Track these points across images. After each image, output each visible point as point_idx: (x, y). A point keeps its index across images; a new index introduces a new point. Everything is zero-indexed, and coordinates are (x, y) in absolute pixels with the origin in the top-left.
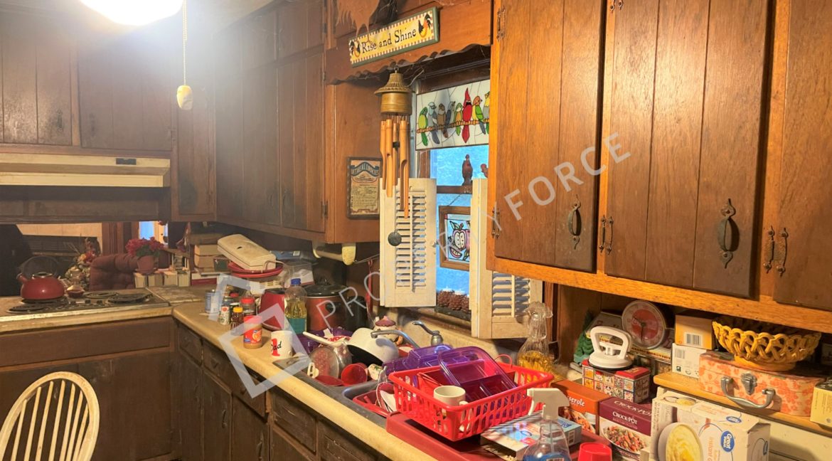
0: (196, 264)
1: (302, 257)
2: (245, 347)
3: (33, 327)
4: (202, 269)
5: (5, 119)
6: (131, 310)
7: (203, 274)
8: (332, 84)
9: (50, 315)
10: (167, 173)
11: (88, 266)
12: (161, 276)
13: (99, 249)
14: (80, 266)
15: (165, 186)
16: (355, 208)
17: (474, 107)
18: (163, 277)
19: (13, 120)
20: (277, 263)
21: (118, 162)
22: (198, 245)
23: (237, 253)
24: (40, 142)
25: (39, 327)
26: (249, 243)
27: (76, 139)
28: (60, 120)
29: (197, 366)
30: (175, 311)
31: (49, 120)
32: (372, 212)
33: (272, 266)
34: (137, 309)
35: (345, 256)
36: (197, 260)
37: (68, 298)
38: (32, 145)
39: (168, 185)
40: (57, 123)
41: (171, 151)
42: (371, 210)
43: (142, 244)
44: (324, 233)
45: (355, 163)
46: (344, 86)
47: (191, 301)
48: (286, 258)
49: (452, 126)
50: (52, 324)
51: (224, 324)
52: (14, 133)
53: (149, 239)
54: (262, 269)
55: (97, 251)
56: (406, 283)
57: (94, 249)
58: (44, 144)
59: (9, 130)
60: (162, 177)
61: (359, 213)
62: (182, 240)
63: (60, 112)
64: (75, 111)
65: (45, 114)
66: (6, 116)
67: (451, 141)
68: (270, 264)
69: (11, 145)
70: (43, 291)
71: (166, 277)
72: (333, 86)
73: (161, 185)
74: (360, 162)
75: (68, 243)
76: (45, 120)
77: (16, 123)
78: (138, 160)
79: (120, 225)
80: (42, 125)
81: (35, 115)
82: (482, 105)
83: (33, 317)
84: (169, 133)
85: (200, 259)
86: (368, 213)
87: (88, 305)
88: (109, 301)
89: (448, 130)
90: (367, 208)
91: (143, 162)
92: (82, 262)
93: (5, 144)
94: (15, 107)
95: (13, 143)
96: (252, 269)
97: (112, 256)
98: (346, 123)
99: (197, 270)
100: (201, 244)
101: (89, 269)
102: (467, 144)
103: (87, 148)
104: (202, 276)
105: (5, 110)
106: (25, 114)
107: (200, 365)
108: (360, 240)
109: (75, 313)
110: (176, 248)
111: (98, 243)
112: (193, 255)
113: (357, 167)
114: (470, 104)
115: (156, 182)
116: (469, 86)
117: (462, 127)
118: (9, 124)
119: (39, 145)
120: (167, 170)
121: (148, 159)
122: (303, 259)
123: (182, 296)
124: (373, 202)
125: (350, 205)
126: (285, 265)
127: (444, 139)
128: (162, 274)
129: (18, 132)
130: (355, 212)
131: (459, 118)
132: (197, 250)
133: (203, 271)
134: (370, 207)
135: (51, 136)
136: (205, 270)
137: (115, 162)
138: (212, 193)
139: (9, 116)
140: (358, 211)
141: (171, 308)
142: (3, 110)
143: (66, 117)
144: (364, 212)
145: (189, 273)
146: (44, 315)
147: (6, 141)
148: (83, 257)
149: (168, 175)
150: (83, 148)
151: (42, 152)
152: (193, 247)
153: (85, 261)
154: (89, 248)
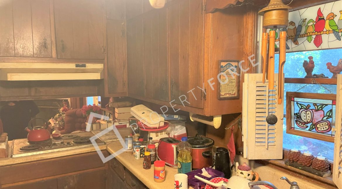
0: (116, 117)
1: (179, 119)
2: (155, 181)
3: (33, 160)
4: (119, 120)
5: (15, 44)
6: (85, 147)
7: (120, 123)
8: (210, 13)
9: (42, 152)
10: (102, 71)
11: (64, 114)
12: (99, 124)
13: (69, 105)
14: (61, 113)
15: (102, 78)
16: (222, 93)
17: (327, 22)
18: (100, 125)
19: (20, 44)
20: (165, 122)
21: (77, 66)
22: (117, 108)
23: (143, 116)
24: (35, 56)
25: (35, 160)
26: (148, 110)
27: (54, 55)
28: (45, 44)
29: (122, 181)
30: (108, 147)
31: (40, 44)
32: (233, 95)
33: (162, 124)
34: (88, 147)
35: (215, 123)
36: (116, 115)
37: (52, 139)
38: (30, 58)
39: (103, 78)
40: (44, 46)
41: (104, 59)
42: (232, 94)
43: (89, 108)
44: (203, 109)
45: (223, 64)
46: (217, 14)
47: (116, 140)
48: (170, 119)
49: (303, 36)
50: (43, 158)
51: (137, 159)
52: (20, 51)
53: (92, 105)
54: (157, 126)
55: (68, 106)
56: (263, 144)
57: (67, 105)
58: (37, 57)
59: (18, 50)
60: (100, 73)
61: (225, 96)
62: (108, 104)
63: (45, 39)
64: (53, 39)
65: (37, 40)
66: (16, 42)
67: (301, 46)
68: (161, 122)
69: (19, 58)
70: (39, 137)
71: (101, 124)
72: (211, 14)
73: (99, 78)
74: (226, 63)
75: (55, 102)
76: (37, 44)
77: (21, 46)
78: (87, 65)
79: (78, 98)
80: (36, 46)
81: (32, 41)
82: (336, 19)
83: (32, 154)
84: (103, 50)
85: (118, 115)
86: (230, 96)
87: (62, 145)
88: (73, 141)
89: (298, 39)
90: (229, 93)
91: (89, 66)
92: (61, 111)
93: (16, 58)
94: (20, 37)
95: (20, 57)
96: (151, 126)
97: (75, 110)
98: (218, 38)
99: (116, 120)
100: (119, 107)
101: (65, 115)
102: (319, 48)
103: (60, 59)
104: (119, 124)
105: (15, 39)
106: (26, 41)
107: (124, 181)
108: (225, 113)
109: (55, 150)
110: (105, 108)
111: (68, 102)
112: (114, 112)
113: (224, 67)
114: (323, 19)
115: (97, 76)
116: (322, 6)
117: (314, 36)
118: (17, 46)
119: (34, 57)
120: (102, 69)
121: (92, 64)
122: (180, 120)
123: (111, 137)
124: (233, 89)
125: (220, 91)
126: (170, 123)
127: (294, 45)
128: (99, 123)
129: (23, 51)
130: (222, 95)
131: (311, 30)
132: (116, 110)
133: (120, 122)
134: (231, 92)
135: (41, 53)
136: (121, 121)
137: (75, 66)
138: (125, 81)
139: (17, 42)
140: (224, 95)
141: (106, 145)
142: (14, 39)
143: (48, 42)
144: (228, 96)
145: (113, 122)
146: (38, 153)
147: (16, 56)
148: (62, 109)
149: (103, 72)
150: (59, 59)
151: (36, 62)
152: (114, 108)
153: (63, 111)
154: (65, 105)
